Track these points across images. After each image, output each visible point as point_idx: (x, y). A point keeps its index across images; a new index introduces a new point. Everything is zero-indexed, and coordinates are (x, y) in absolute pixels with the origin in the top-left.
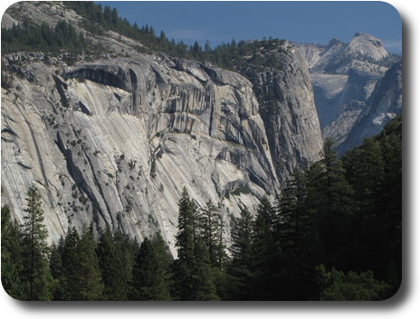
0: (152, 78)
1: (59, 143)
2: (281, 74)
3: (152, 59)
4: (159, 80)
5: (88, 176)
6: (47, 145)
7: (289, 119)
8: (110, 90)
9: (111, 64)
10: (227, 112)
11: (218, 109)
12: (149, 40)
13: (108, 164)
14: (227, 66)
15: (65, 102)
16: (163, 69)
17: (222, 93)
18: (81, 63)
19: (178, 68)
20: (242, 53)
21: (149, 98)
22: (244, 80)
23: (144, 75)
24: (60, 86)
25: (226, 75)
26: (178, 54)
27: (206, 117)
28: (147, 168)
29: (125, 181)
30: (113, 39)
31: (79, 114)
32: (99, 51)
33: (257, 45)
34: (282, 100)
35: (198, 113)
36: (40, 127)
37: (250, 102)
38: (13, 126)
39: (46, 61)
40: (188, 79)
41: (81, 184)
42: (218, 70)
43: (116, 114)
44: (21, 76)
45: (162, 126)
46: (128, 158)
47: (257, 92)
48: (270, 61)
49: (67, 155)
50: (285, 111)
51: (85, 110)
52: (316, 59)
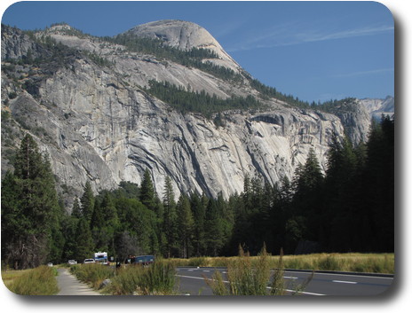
0: (292, 119)
1: (248, 151)
2: (354, 114)
3: (292, 110)
4: (295, 120)
5: (262, 165)
6: (243, 152)
7: (359, 135)
8: (272, 125)
9: (272, 113)
10: (328, 133)
11: (324, 132)
12: (291, 101)
13: (271, 159)
14: (328, 111)
15: (250, 132)
16: (297, 115)
17: (326, 124)
18: (257, 114)
19: (304, 113)
20: (336, 105)
21: (290, 128)
22: (336, 118)
23: (287, 118)
24: (248, 125)
25: (327, 116)
26: (303, 107)
27: (318, 136)
28: (290, 161)
29: (279, 167)
30: (274, 102)
31: (257, 137)
32: (266, 107)
33: (343, 101)
34: (355, 126)
35: (314, 134)
36: (239, 143)
37: (340, 128)
38: (227, 144)
39: (241, 113)
40: (309, 119)
41: (259, 169)
42: (323, 114)
43: (274, 136)
44: (230, 121)
45: (297, 141)
46: (281, 156)
47: (343, 123)
48: (349, 108)
49: (252, 156)
50: (357, 131)
51: (260, 135)
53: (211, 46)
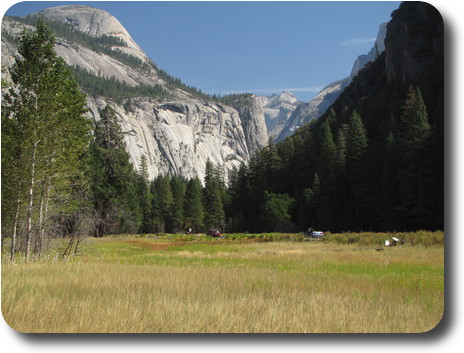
0: (196, 110)
1: (155, 137)
2: (251, 108)
3: (195, 101)
4: (198, 110)
5: (167, 151)
6: (150, 138)
7: (254, 128)
8: (177, 114)
9: (178, 103)
10: (227, 124)
11: (223, 123)
12: (194, 93)
13: (175, 146)
14: (227, 104)
15: (158, 119)
16: (200, 105)
17: (226, 116)
18: (165, 102)
19: (207, 105)
20: (234, 99)
21: (194, 118)
22: (235, 111)
23: (192, 108)
24: (156, 112)
25: (227, 108)
26: (207, 99)
27: (218, 126)
28: (193, 148)
29: (183, 153)
30: (179, 92)
31: (164, 124)
32: (173, 97)
33: (241, 95)
34: (251, 120)
35: (215, 124)
36: (147, 129)
37: (237, 120)
38: (135, 129)
39: (150, 101)
40: (211, 110)
41: (164, 154)
42: (224, 106)
43: (179, 124)
44: (139, 107)
45: (199, 130)
46: (184, 144)
47: (240, 116)
48: (246, 103)
49: (158, 142)
50: (252, 125)
51: (166, 122)
52: (266, 102)
53: (121, 35)
